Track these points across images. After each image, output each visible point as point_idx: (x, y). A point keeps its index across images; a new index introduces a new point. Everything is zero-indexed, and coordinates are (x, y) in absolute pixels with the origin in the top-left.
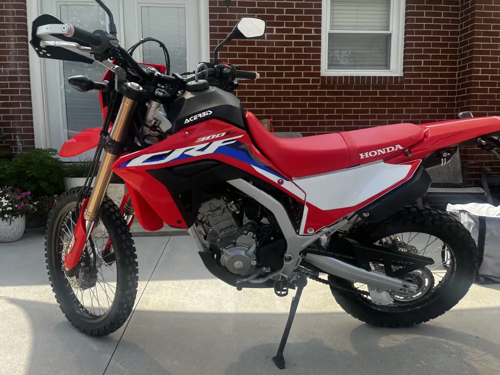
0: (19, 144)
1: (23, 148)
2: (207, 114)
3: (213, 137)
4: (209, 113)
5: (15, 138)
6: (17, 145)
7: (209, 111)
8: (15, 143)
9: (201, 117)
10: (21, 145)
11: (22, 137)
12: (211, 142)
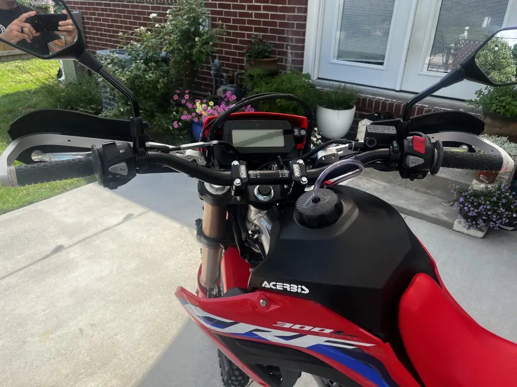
0: (290, 55)
1: (292, 60)
2: (299, 291)
3: (307, 328)
4: (302, 290)
5: (287, 48)
6: (287, 56)
7: (303, 287)
8: (285, 54)
9: (288, 290)
10: (291, 56)
11: (293, 48)
12: (302, 334)
